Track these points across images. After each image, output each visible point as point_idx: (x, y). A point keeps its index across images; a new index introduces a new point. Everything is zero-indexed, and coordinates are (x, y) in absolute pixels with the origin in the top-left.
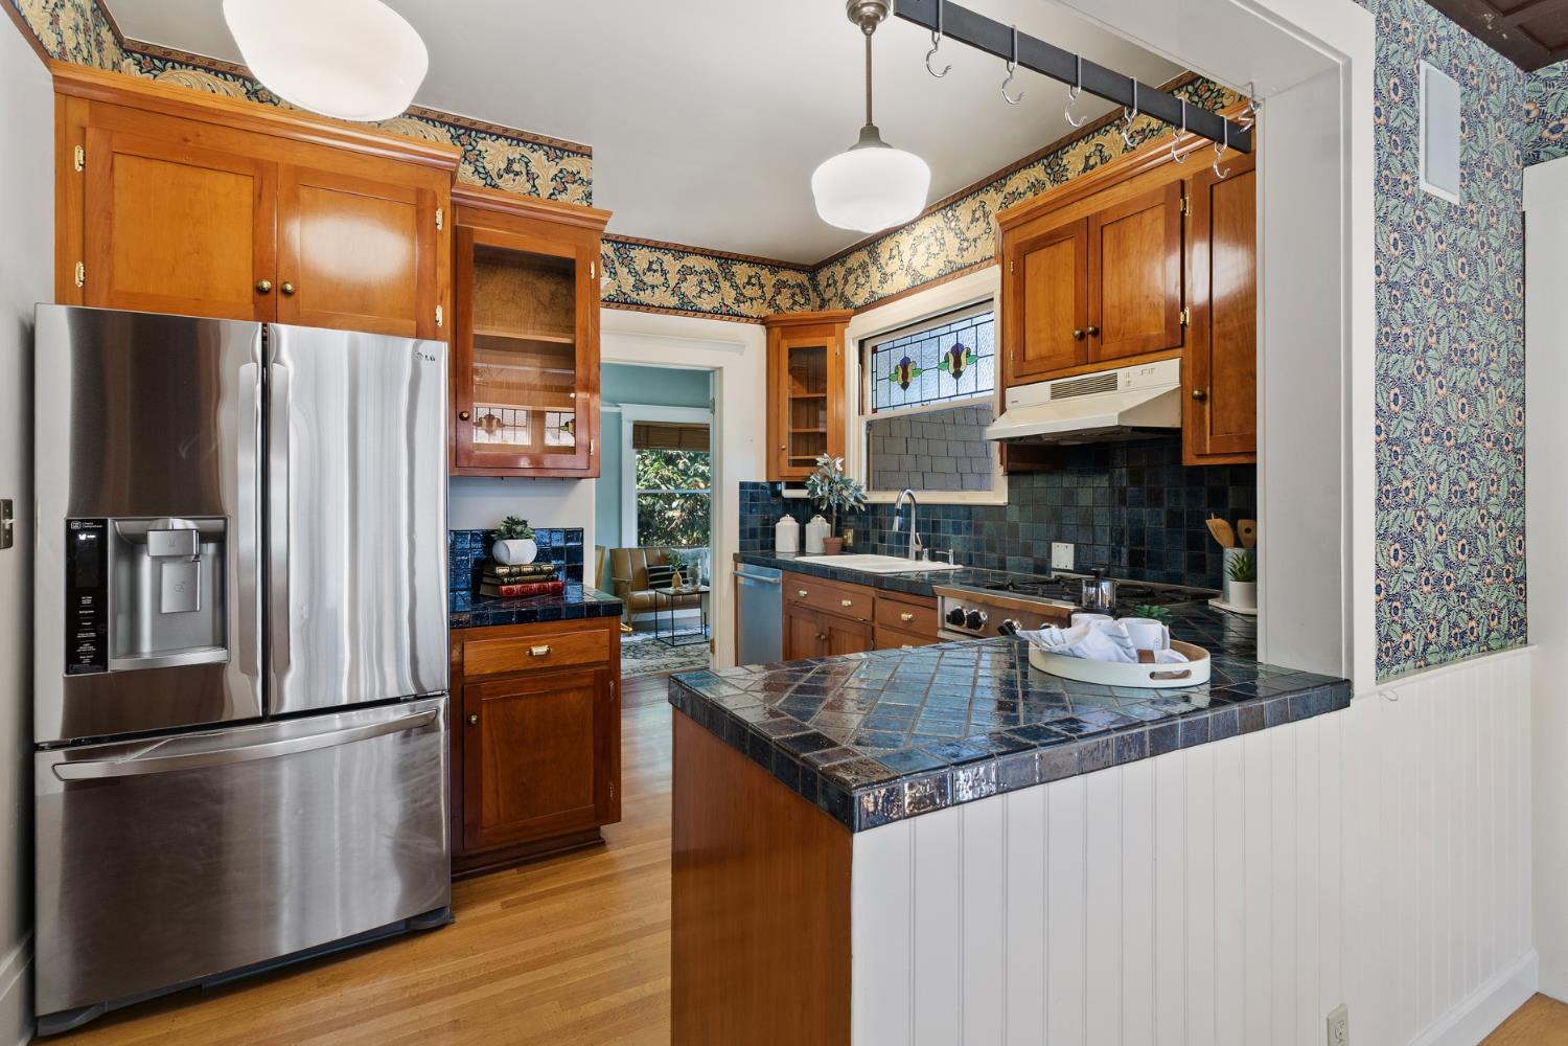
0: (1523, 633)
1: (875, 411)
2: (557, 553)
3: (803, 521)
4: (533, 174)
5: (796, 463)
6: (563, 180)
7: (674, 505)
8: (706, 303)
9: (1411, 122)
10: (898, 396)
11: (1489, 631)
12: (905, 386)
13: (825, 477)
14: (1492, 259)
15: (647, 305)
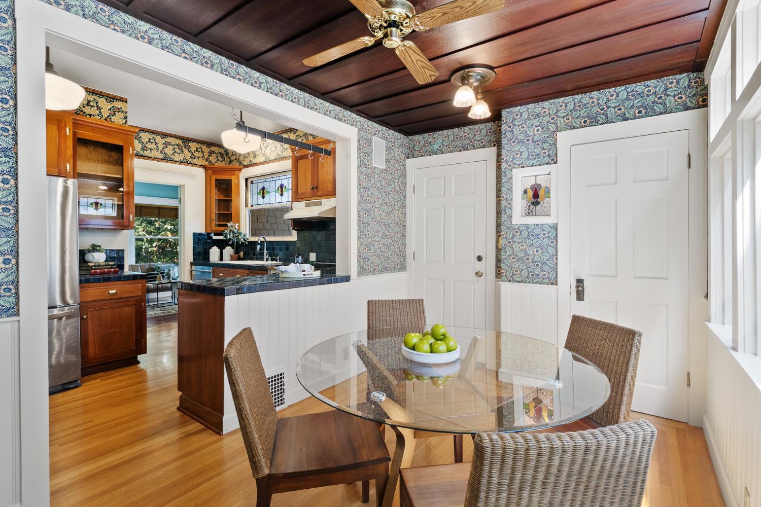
0: (405, 269)
1: (252, 206)
2: (112, 259)
3: (222, 249)
4: (100, 107)
5: (219, 225)
6: (114, 111)
7: (154, 245)
8: (177, 157)
9: (370, 151)
10: (261, 200)
11: (395, 268)
12: (263, 197)
13: (231, 231)
14: (396, 181)
15: (148, 157)
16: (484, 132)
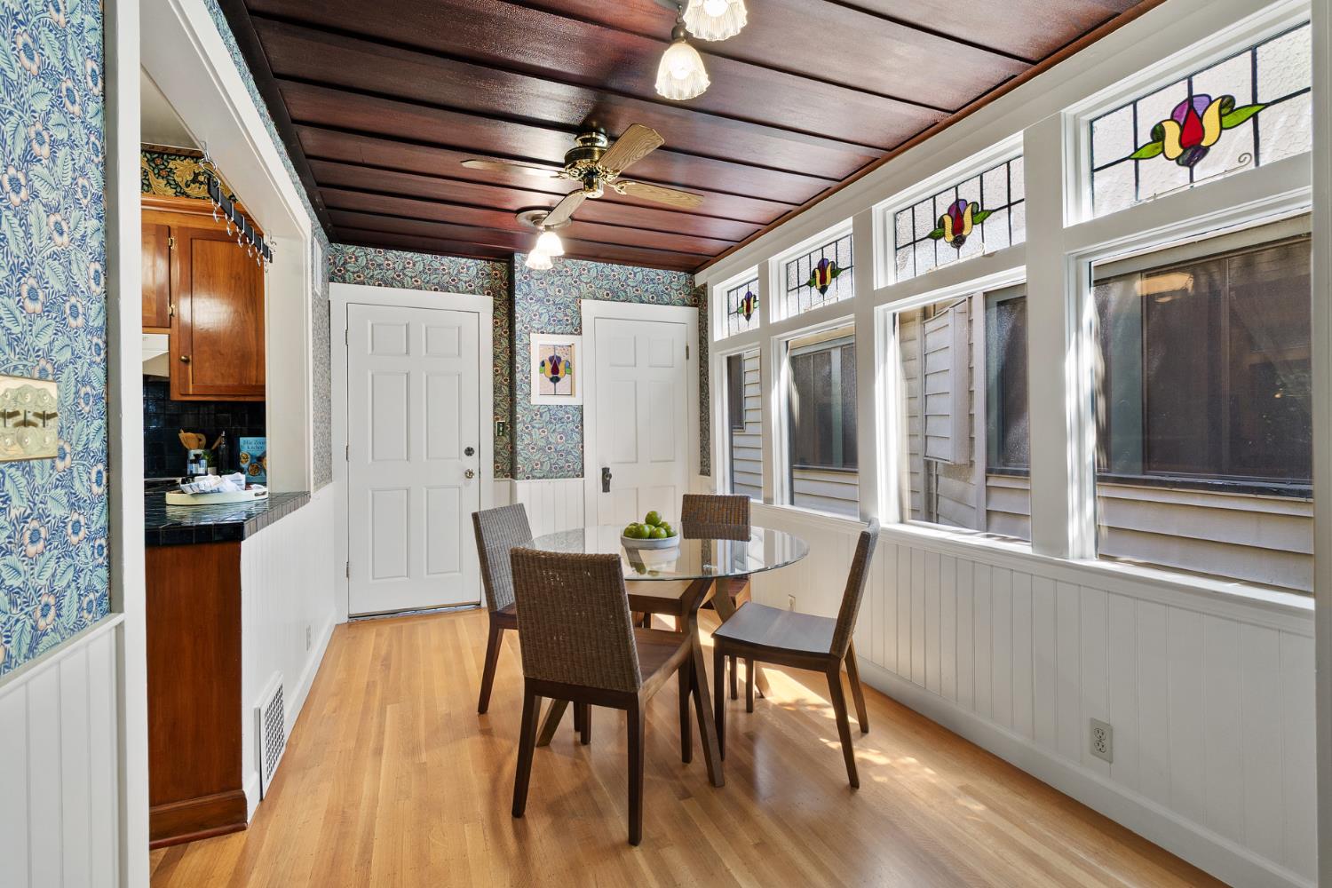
0: (331, 477)
16: (473, 271)
